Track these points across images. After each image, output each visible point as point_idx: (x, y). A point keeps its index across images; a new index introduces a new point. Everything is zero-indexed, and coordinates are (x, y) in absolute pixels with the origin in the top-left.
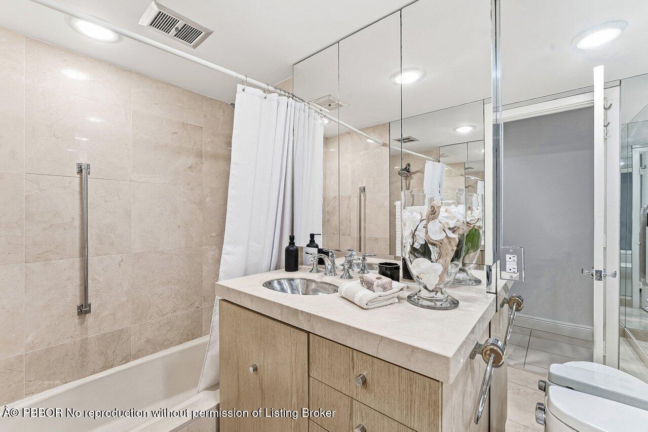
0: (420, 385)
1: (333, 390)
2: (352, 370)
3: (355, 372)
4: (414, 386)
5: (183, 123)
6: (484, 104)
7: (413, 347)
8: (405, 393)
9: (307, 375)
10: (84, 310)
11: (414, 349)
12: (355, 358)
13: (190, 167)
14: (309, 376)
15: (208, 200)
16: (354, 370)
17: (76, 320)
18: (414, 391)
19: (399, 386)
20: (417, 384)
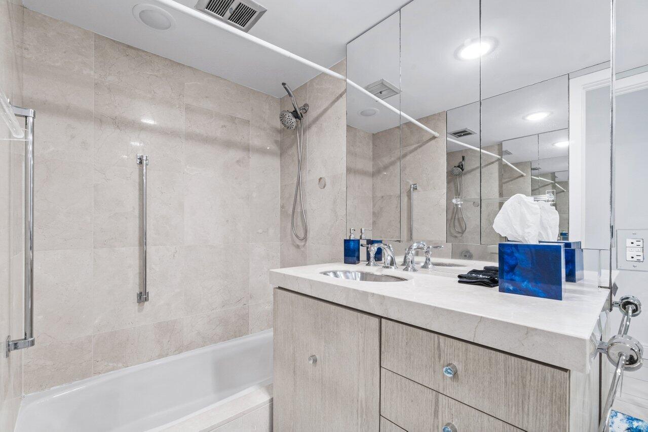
0: (537, 376)
1: (411, 383)
2: (437, 359)
3: (442, 362)
4: (529, 378)
5: (232, 117)
6: (569, 79)
7: (528, 328)
8: (513, 386)
9: (378, 366)
10: (143, 297)
11: (529, 331)
12: (442, 344)
13: (238, 161)
14: (381, 367)
15: (254, 195)
16: (440, 359)
17: (136, 306)
18: (528, 383)
19: (506, 377)
20: (533, 376)
